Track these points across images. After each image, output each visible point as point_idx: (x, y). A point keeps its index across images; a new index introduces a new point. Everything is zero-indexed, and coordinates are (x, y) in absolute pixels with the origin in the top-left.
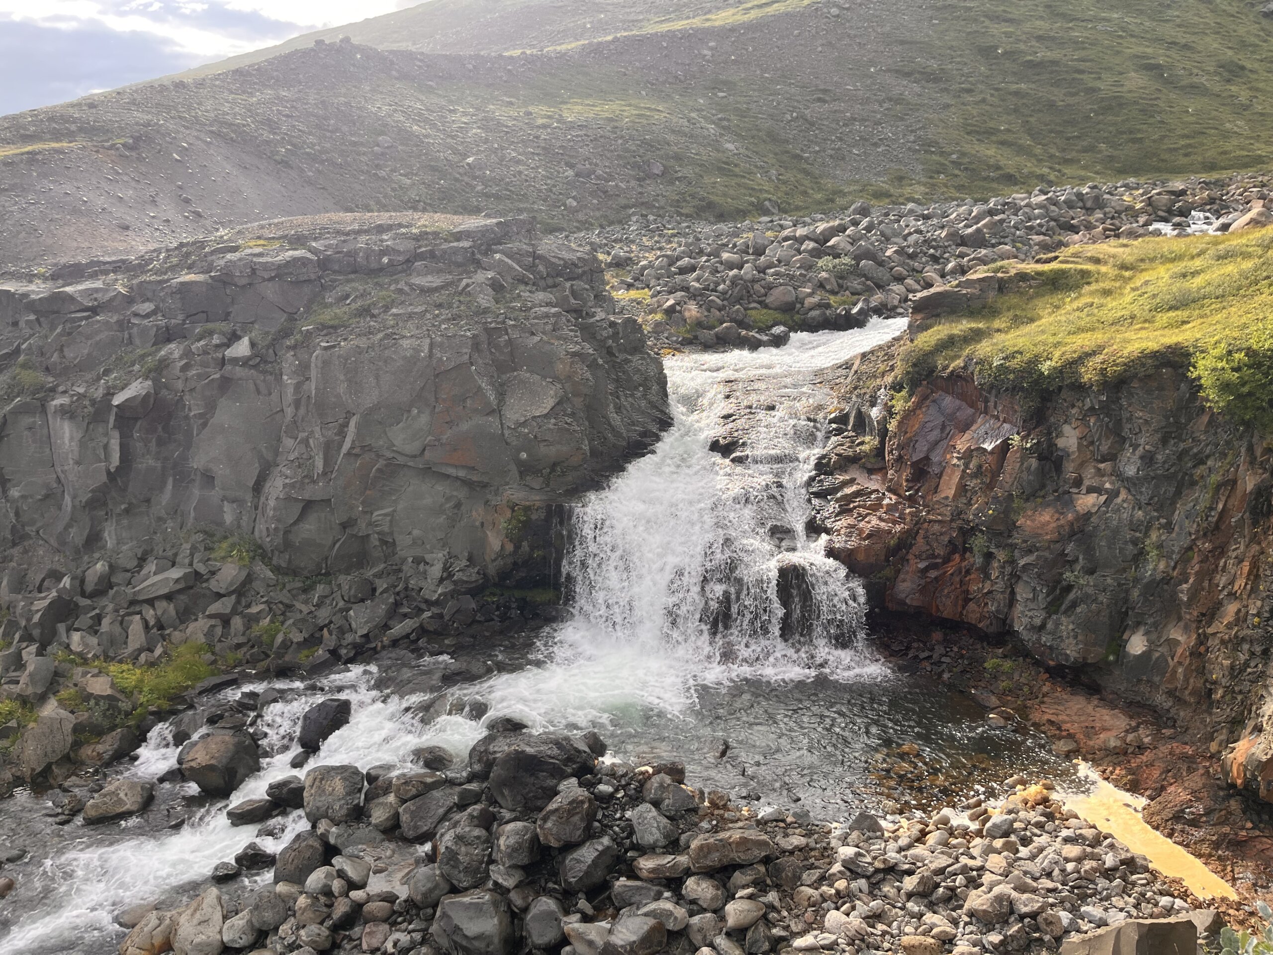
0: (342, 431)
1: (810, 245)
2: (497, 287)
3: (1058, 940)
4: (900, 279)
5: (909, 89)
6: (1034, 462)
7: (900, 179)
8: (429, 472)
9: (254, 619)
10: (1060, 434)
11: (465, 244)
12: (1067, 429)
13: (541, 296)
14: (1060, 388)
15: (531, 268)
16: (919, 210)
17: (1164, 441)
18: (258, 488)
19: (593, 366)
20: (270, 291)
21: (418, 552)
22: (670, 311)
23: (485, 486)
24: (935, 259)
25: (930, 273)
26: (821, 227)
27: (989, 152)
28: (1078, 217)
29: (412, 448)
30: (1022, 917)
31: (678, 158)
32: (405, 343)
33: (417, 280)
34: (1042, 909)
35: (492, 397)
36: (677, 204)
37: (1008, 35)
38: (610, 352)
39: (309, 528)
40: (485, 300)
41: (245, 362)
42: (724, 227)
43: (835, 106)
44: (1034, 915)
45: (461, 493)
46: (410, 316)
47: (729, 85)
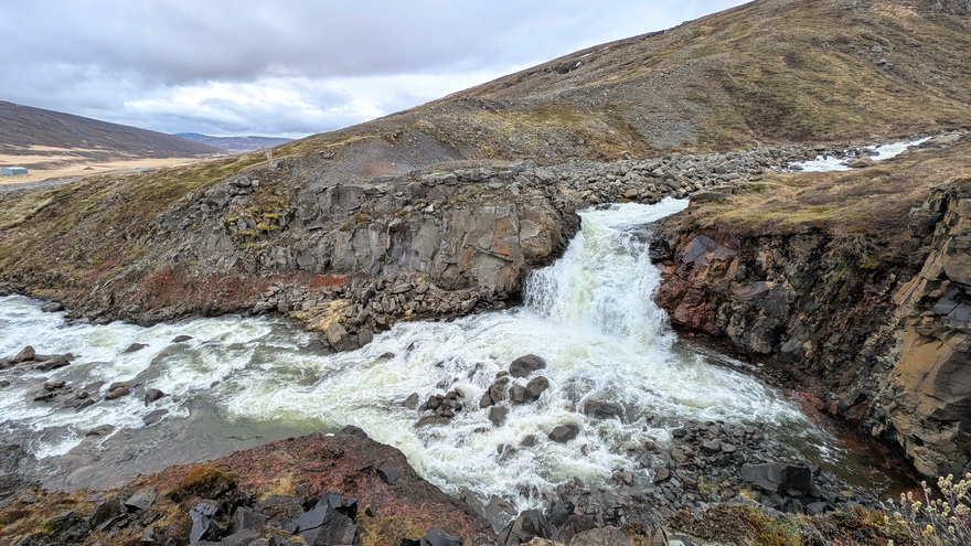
0: (462, 239)
1: (644, 172)
2: (520, 188)
8: (492, 255)
9: (429, 304)
11: (510, 172)
13: (537, 192)
15: (533, 181)
16: (694, 157)
18: (432, 258)
19: (555, 218)
20: (440, 188)
21: (486, 284)
22: (585, 197)
23: (511, 262)
26: (651, 165)
29: (487, 246)
31: (590, 137)
32: (486, 208)
33: (491, 185)
35: (516, 229)
36: (588, 155)
38: (561, 213)
39: (449, 273)
40: (516, 192)
41: (430, 213)
42: (607, 165)
45: (503, 264)
46: (488, 199)
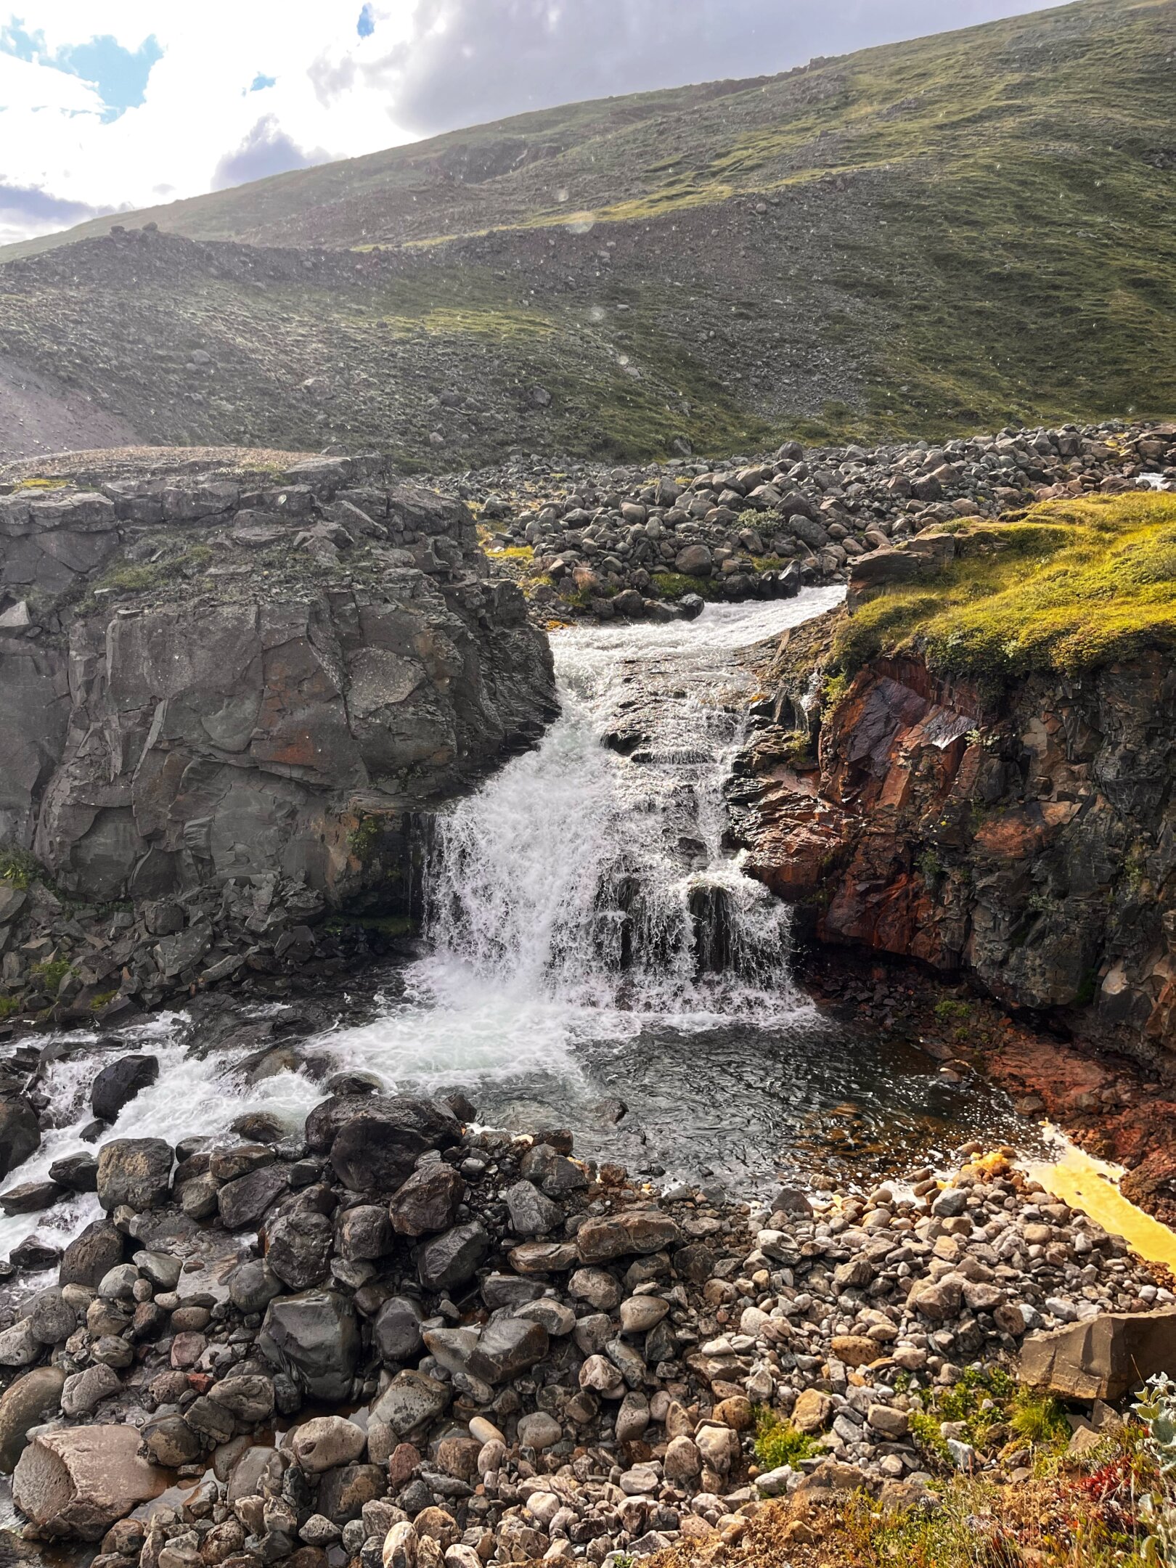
0: (146, 719)
1: (728, 495)
2: (342, 543)
3: (1019, 1339)
4: (837, 538)
5: (851, 305)
6: (995, 763)
7: (839, 415)
8: (255, 771)
9: (30, 958)
10: (1027, 730)
11: (303, 488)
12: (1035, 723)
13: (396, 554)
14: (1027, 674)
15: (384, 518)
16: (862, 453)
17: (1149, 739)
18: (38, 792)
19: (461, 641)
20: (53, 544)
21: (241, 871)
22: (558, 574)
23: (326, 790)
24: (880, 514)
25: (874, 531)
26: (744, 472)
27: (946, 383)
28: (1051, 464)
29: (236, 741)
30: (975, 1312)
31: (568, 384)
32: (226, 611)
33: (241, 533)
34: (1000, 1301)
35: (335, 679)
36: (565, 440)
37: (971, 241)
38: (482, 624)
39: (104, 842)
40: (326, 558)
41: (19, 633)
42: (625, 471)
43: (761, 324)
44: (989, 1309)
45: (296, 799)
46: (233, 577)
47: (631, 295)
